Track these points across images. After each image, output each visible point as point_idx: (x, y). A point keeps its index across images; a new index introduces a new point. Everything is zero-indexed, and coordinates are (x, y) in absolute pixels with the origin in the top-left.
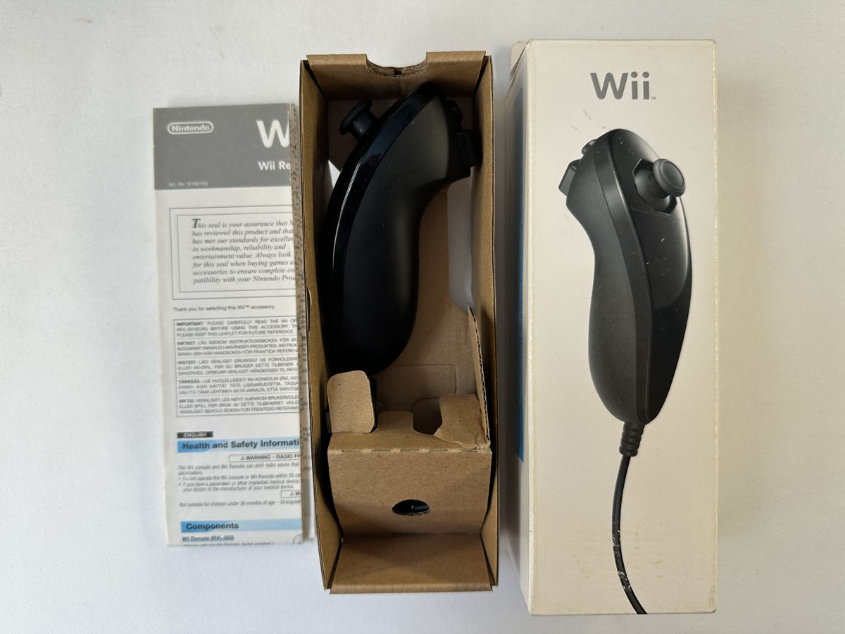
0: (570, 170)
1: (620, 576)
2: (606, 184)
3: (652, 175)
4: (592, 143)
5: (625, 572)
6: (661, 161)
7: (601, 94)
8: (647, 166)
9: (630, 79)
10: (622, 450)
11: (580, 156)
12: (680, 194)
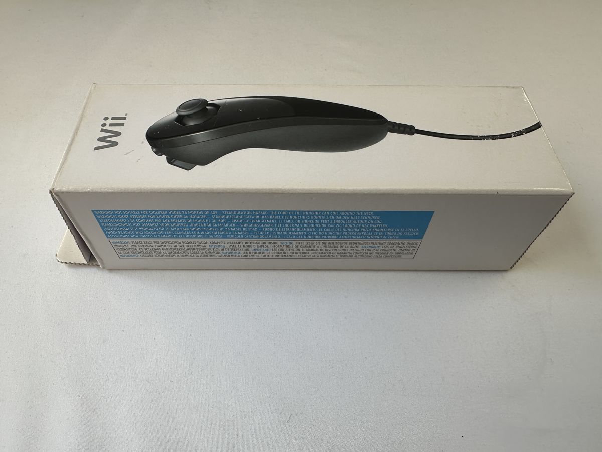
0: (174, 163)
1: (515, 136)
2: (191, 142)
3: (188, 116)
4: (154, 150)
5: (512, 133)
6: (177, 111)
7: (115, 144)
8: (180, 119)
9: (107, 127)
10: (412, 134)
11: (164, 157)
12: (206, 102)
